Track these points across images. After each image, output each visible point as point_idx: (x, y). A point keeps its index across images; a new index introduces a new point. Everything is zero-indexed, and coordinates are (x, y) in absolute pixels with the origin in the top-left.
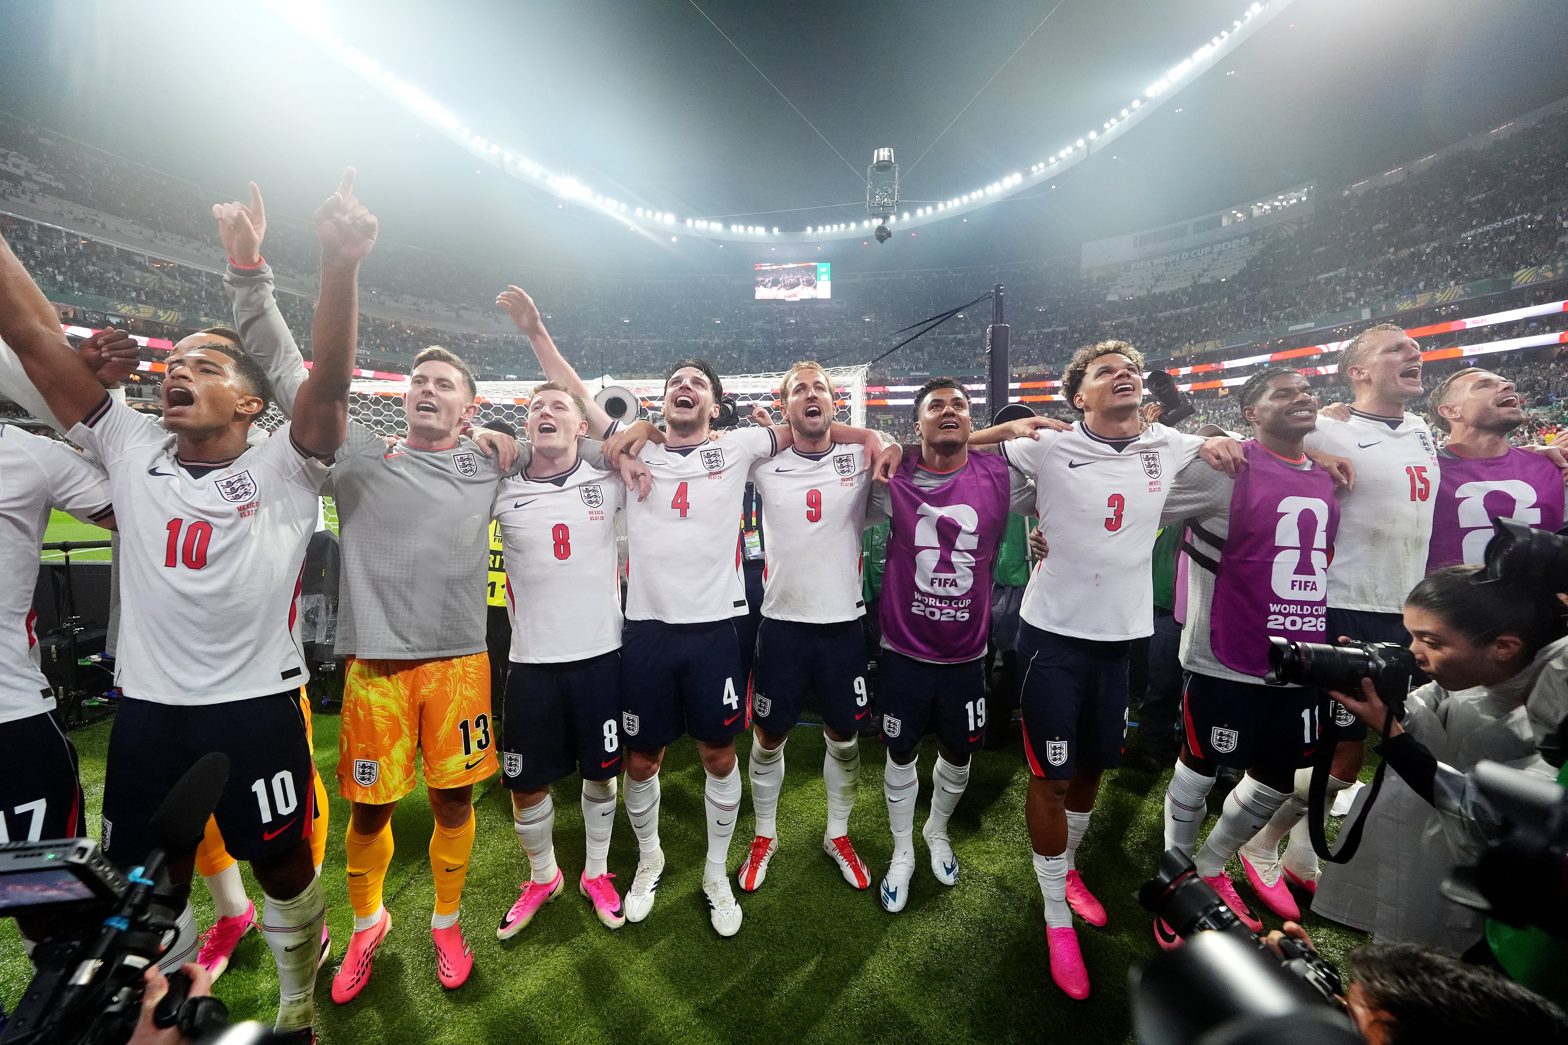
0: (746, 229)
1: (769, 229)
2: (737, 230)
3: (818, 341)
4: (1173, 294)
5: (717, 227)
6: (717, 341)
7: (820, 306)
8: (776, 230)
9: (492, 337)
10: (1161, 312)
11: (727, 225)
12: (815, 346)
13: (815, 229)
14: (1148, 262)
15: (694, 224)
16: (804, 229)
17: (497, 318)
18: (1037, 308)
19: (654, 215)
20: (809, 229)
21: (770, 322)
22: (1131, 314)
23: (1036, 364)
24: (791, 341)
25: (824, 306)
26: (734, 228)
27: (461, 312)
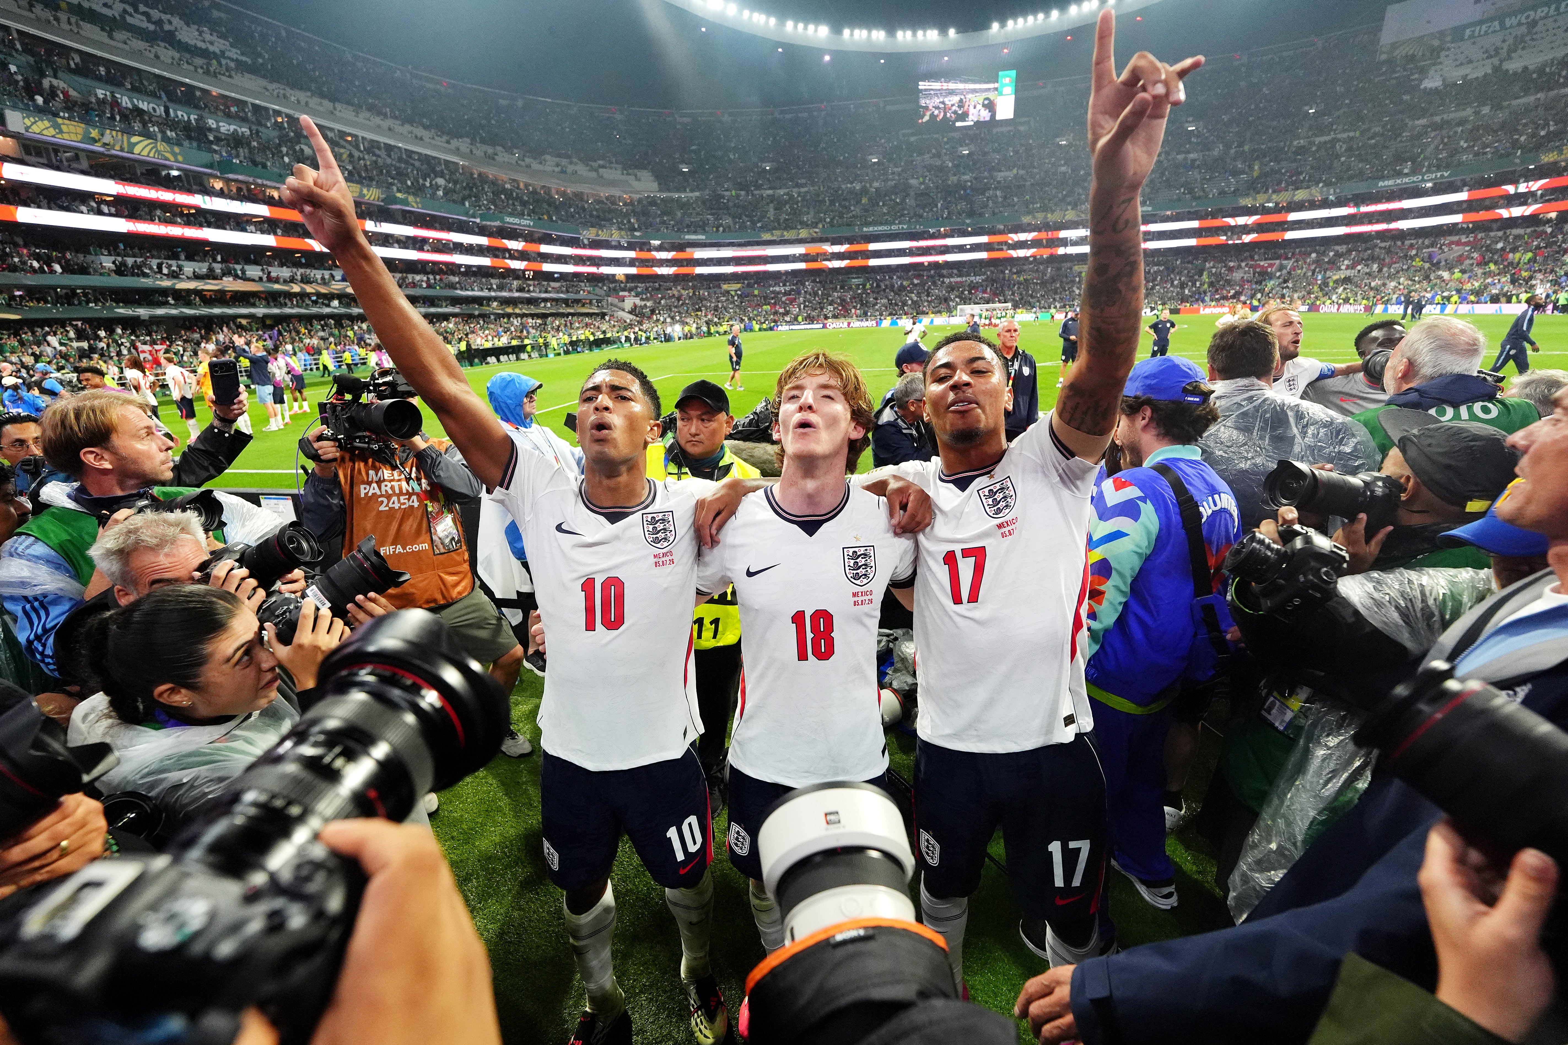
0: (914, 35)
1: (943, 31)
2: (904, 37)
3: (1000, 176)
4: (1541, 71)
5: (879, 35)
6: (876, 184)
7: (999, 129)
8: (952, 32)
9: (636, 197)
10: (1516, 98)
11: (891, 32)
12: (999, 182)
13: (1003, 25)
14: (1496, 23)
15: (852, 35)
16: (987, 27)
17: (636, 175)
18: (1306, 108)
19: (806, 28)
20: (995, 26)
21: (938, 155)
22: (1461, 106)
23: (1308, 187)
24: (967, 177)
25: (1004, 129)
26: (900, 34)
27: (601, 170)
